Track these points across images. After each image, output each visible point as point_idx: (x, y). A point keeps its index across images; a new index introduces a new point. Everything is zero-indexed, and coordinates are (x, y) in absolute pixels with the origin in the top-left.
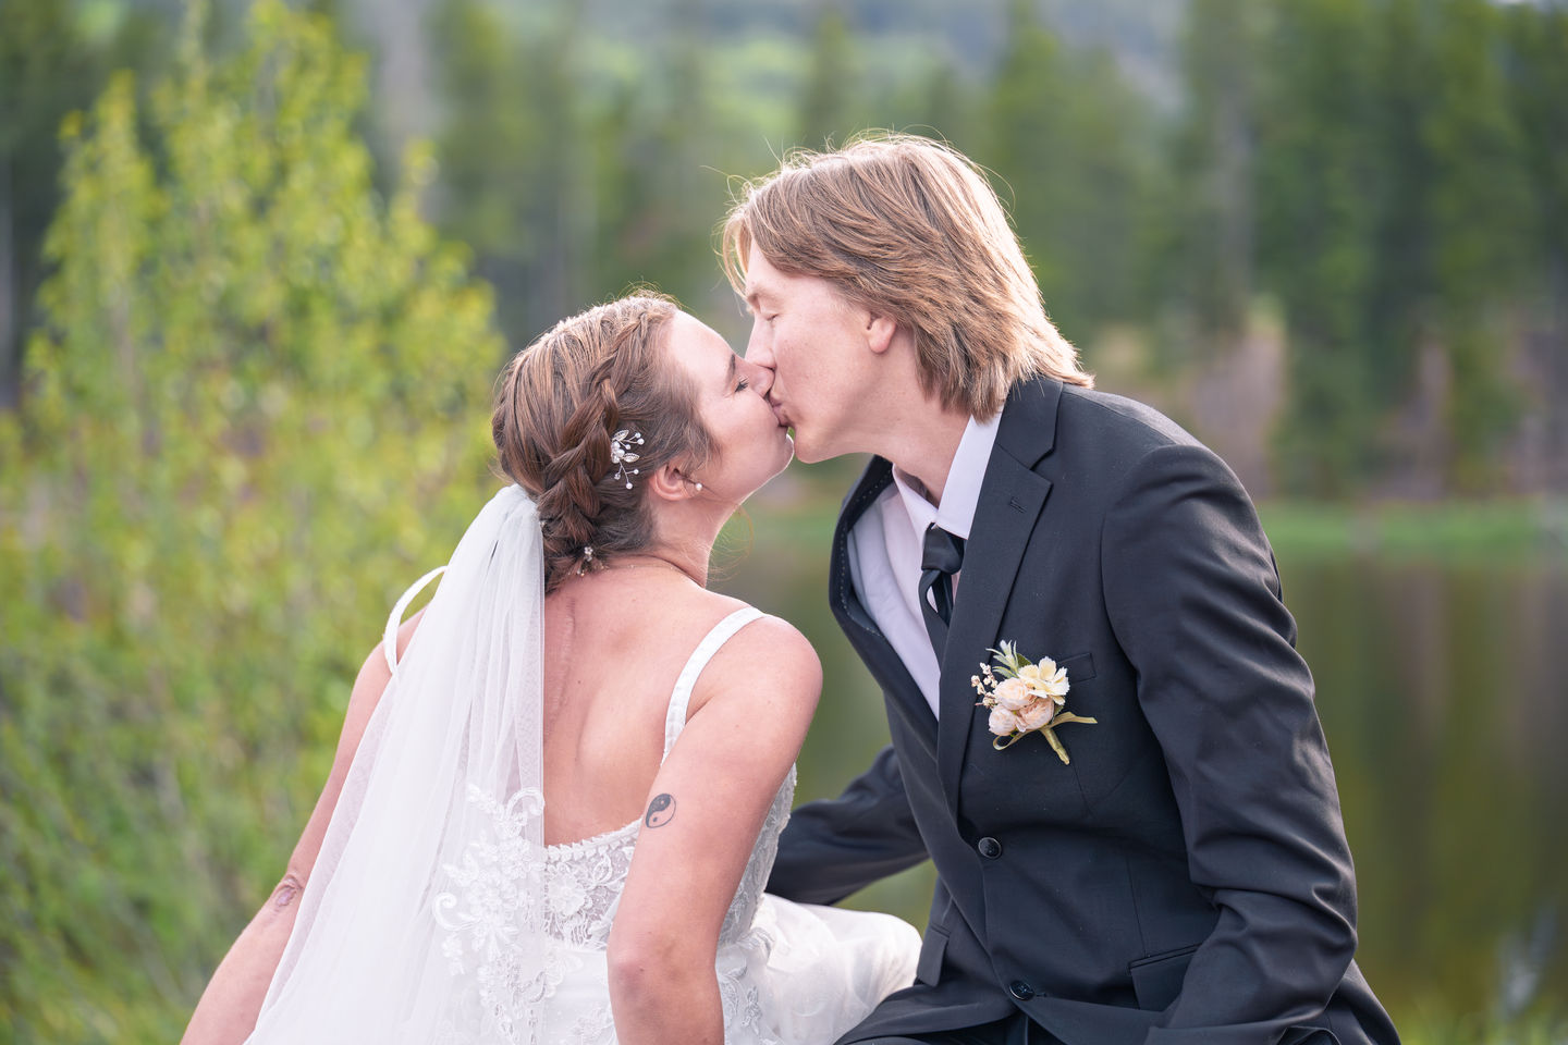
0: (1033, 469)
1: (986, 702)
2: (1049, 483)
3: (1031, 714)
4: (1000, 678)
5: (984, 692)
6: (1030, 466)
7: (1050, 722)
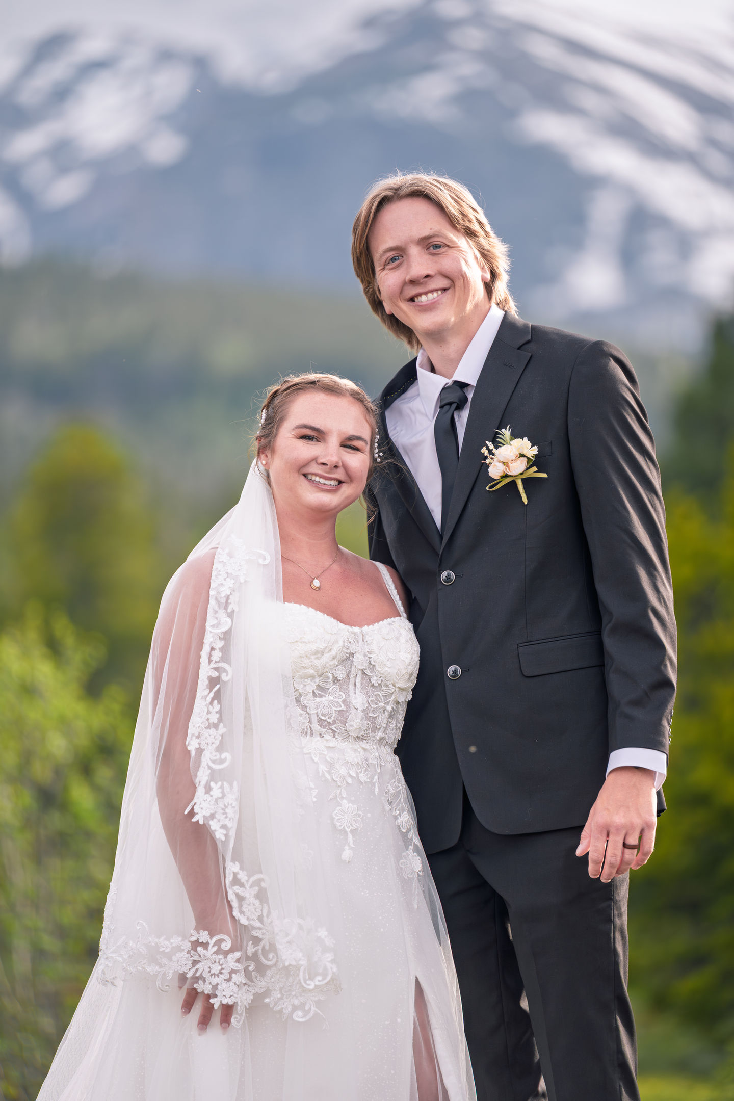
0: (519, 349)
1: (488, 461)
2: (530, 354)
3: (514, 464)
4: (497, 448)
5: (488, 455)
6: (517, 348)
7: (522, 474)
